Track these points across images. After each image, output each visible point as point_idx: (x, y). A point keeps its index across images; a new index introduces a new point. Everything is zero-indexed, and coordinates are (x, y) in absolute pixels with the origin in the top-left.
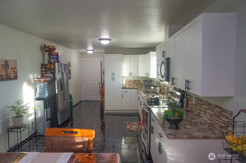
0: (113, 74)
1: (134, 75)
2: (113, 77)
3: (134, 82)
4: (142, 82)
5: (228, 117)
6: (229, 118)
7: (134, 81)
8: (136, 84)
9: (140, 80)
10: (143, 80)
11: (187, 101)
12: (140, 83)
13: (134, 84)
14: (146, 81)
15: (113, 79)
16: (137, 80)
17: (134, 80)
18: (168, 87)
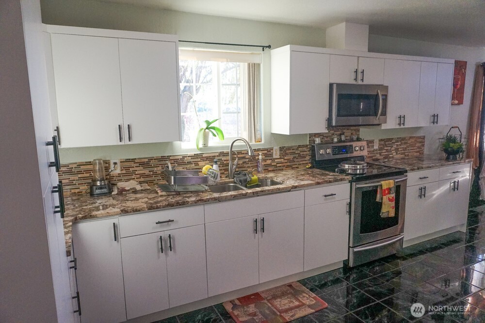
18: (266, 152)
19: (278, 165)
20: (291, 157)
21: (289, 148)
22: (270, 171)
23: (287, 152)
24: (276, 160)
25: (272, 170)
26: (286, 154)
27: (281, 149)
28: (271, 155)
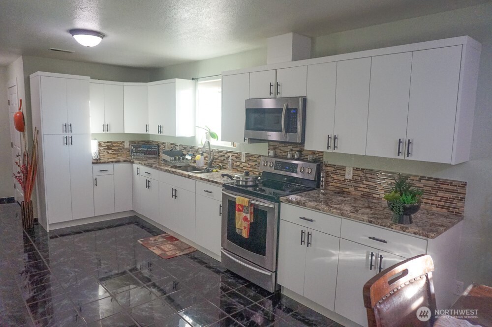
0: (68, 128)
1: (114, 130)
2: (69, 135)
3: (109, 148)
4: (127, 145)
5: (455, 190)
6: (459, 191)
7: (110, 144)
8: (115, 150)
9: (124, 142)
10: (130, 142)
11: (327, 176)
12: (124, 148)
13: (110, 152)
14: (135, 144)
15: (68, 141)
16: (117, 142)
17: (108, 142)
18: (236, 155)
19: (244, 168)
20: (253, 164)
21: (252, 156)
22: (238, 171)
23: (251, 158)
24: (243, 164)
25: (240, 171)
26: (250, 160)
27: (247, 155)
28: (240, 158)
